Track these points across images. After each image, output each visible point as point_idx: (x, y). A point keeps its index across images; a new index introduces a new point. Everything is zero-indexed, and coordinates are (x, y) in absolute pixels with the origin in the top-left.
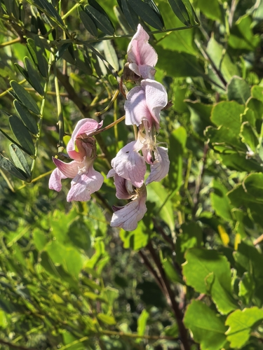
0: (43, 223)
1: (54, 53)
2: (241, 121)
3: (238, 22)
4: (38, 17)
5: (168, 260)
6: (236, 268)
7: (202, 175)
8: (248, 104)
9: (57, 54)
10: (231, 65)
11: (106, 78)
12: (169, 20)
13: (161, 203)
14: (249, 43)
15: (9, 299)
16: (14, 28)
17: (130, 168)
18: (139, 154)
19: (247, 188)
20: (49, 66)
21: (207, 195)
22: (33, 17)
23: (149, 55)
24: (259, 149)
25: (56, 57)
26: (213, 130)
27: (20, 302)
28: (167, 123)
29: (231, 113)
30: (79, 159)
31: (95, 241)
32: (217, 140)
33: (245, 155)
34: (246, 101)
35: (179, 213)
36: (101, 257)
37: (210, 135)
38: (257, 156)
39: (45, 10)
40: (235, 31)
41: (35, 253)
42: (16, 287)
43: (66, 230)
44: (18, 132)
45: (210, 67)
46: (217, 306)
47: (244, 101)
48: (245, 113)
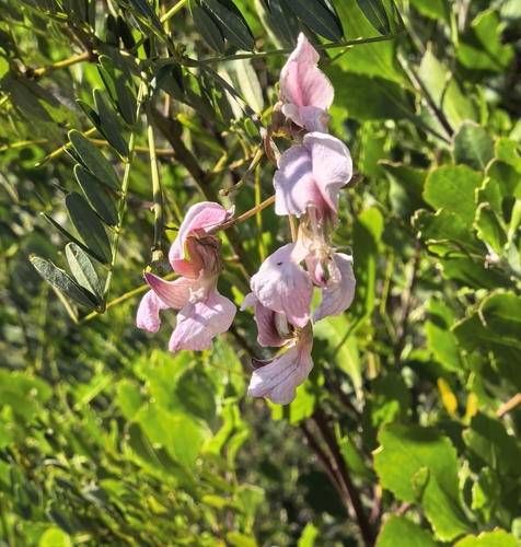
0: (138, 369)
1: (147, 81)
2: (476, 201)
3: (475, 23)
4: (119, 17)
5: (350, 440)
6: (467, 458)
7: (412, 289)
8: (490, 170)
9: (153, 83)
10: (461, 98)
11: (240, 125)
12: (353, 21)
13: (339, 340)
14: (495, 60)
15: (70, 509)
16: (79, 36)
17: (284, 293)
18: (301, 268)
19: (486, 319)
20: (139, 104)
21: (421, 322)
22: (111, 16)
23: (319, 89)
24: (507, 251)
25: (150, 88)
26: (427, 215)
27: (90, 514)
28: (351, 199)
29: (460, 185)
30: (192, 274)
31: (223, 406)
32: (435, 234)
33: (484, 261)
34: (486, 165)
35: (371, 357)
36: (234, 432)
37: (422, 226)
38: (505, 262)
39: (131, 5)
40: (470, 37)
41: (121, 421)
42: (83, 487)
43: (173, 386)
44: (81, 224)
45: (425, 102)
46: (434, 528)
47: (482, 164)
48: (483, 187)
